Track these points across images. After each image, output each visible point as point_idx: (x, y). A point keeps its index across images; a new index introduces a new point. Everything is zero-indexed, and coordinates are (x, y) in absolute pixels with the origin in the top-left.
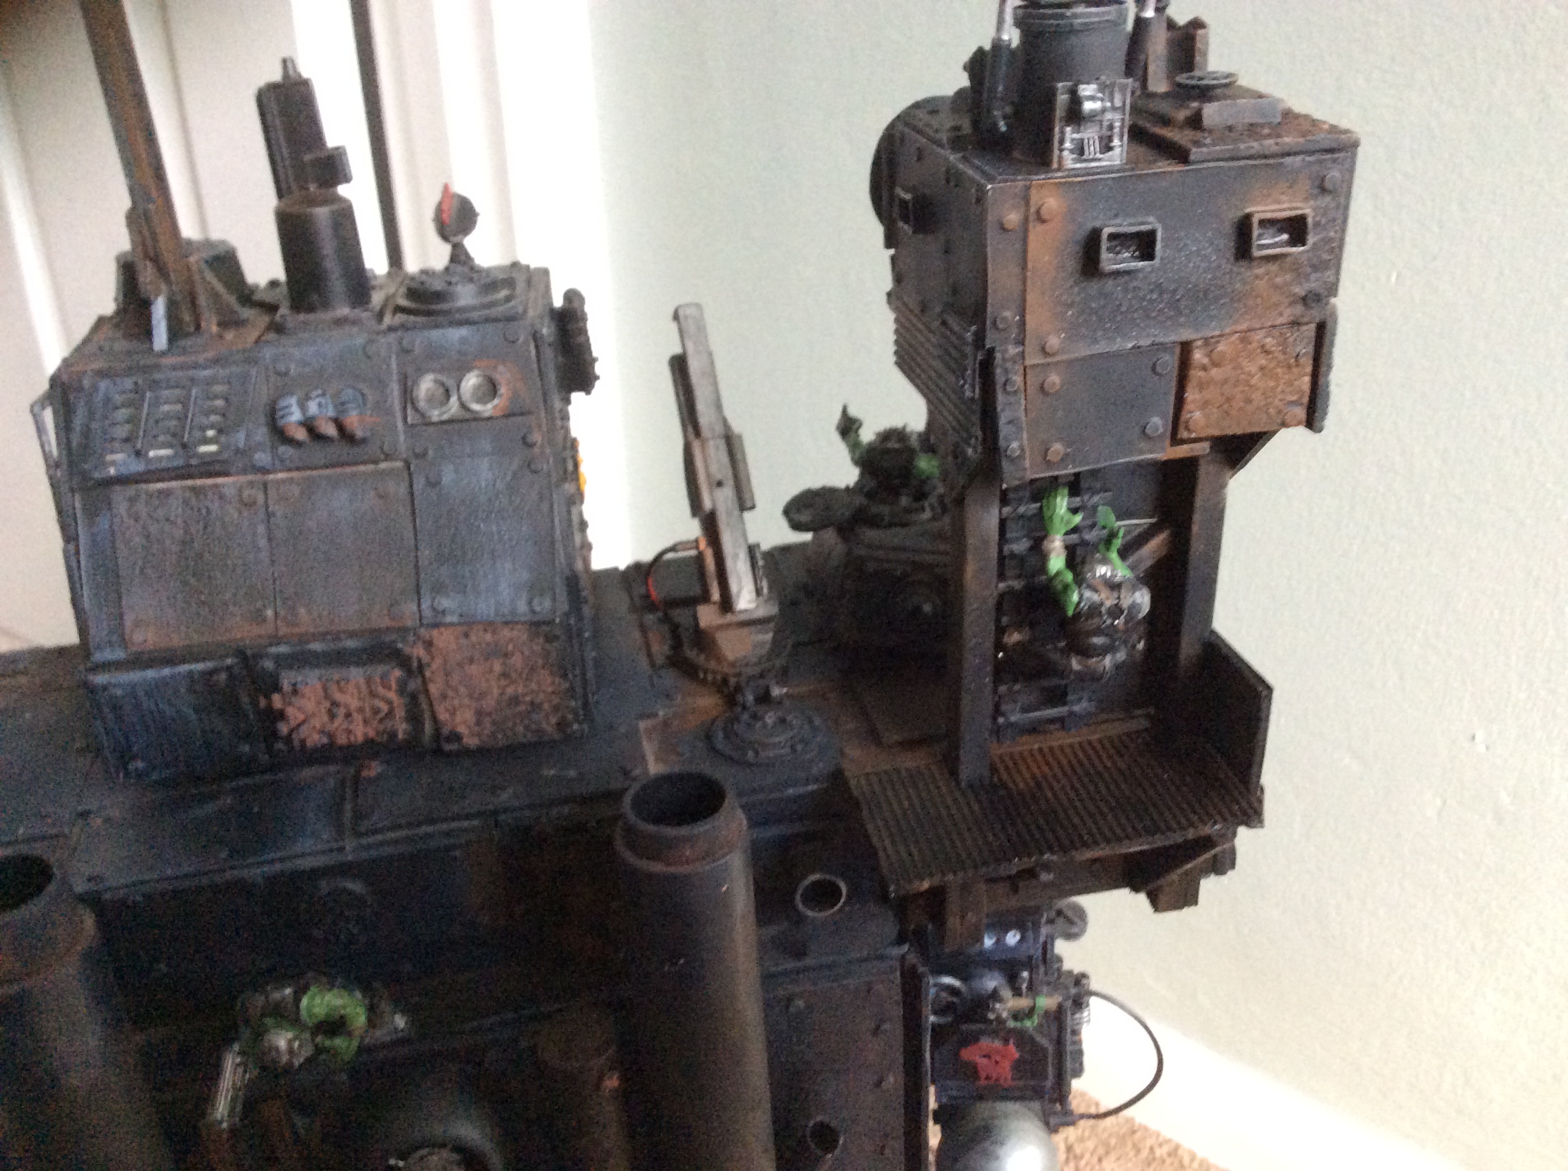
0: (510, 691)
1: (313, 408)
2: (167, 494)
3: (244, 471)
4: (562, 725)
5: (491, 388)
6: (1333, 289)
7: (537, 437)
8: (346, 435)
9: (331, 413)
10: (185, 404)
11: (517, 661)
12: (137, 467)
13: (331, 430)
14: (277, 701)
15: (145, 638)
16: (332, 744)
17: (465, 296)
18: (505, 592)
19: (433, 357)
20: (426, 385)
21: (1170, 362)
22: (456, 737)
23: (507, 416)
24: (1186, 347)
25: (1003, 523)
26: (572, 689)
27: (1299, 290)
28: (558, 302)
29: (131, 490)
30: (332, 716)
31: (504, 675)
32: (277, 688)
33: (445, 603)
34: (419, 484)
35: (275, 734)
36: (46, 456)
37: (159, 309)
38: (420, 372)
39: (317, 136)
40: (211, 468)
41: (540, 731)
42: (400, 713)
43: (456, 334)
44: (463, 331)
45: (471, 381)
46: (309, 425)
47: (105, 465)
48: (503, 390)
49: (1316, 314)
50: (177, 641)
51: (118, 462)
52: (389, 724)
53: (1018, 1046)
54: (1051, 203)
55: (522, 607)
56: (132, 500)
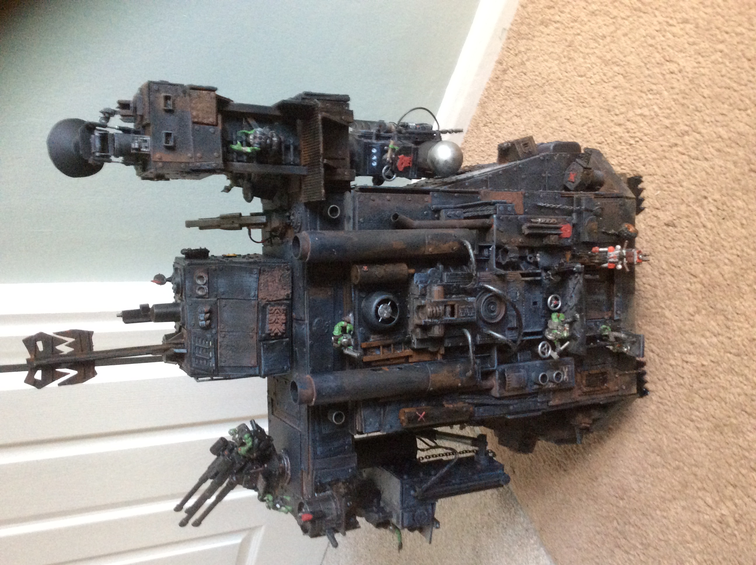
0: (277, 281)
1: (202, 318)
2: (221, 354)
3: (217, 336)
4: (288, 270)
5: (201, 277)
6: (182, 86)
7: (214, 267)
8: (210, 312)
9: (203, 315)
10: (200, 348)
11: (269, 279)
12: (213, 360)
13: (208, 315)
14: (273, 334)
15: (253, 362)
16: (285, 323)
17: (178, 279)
18: (251, 279)
19: (192, 290)
20: (200, 293)
21: (197, 127)
22: (288, 295)
23: (208, 274)
24: (194, 123)
25: (239, 161)
26: (278, 266)
27: (182, 95)
28: (184, 256)
29: (219, 362)
30: (277, 323)
31: (273, 282)
32: (269, 334)
33: (253, 294)
34: (223, 297)
35: (280, 336)
36: (209, 380)
37: (177, 351)
38: (196, 293)
39: (138, 310)
40: (215, 342)
41: (289, 275)
42: (279, 307)
43: (188, 284)
44: (187, 282)
45: (199, 282)
46: (206, 320)
47: (212, 367)
48: (201, 274)
49: (188, 91)
50: (255, 355)
51: (212, 364)
52: (282, 311)
53: (400, 154)
54: (158, 155)
55: (256, 276)
56: (221, 362)
